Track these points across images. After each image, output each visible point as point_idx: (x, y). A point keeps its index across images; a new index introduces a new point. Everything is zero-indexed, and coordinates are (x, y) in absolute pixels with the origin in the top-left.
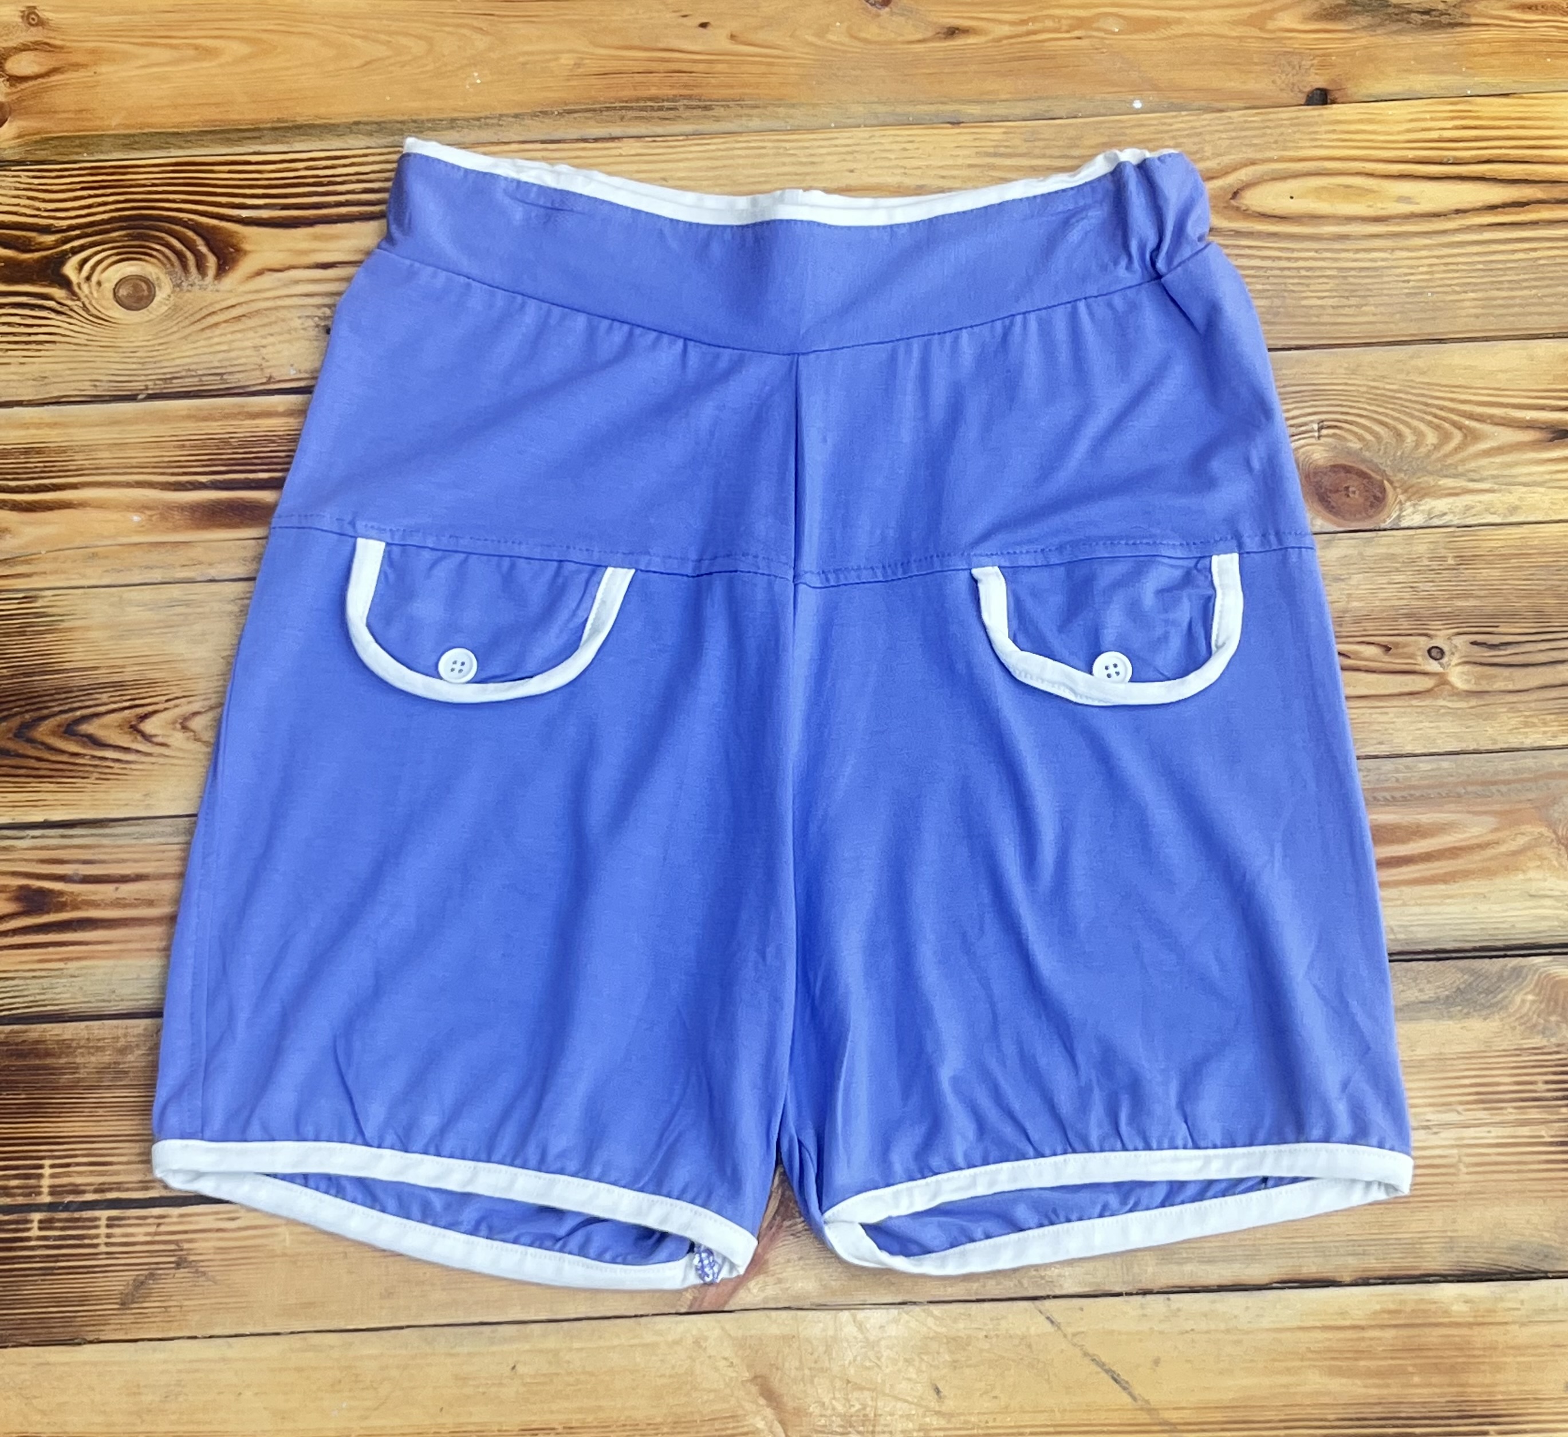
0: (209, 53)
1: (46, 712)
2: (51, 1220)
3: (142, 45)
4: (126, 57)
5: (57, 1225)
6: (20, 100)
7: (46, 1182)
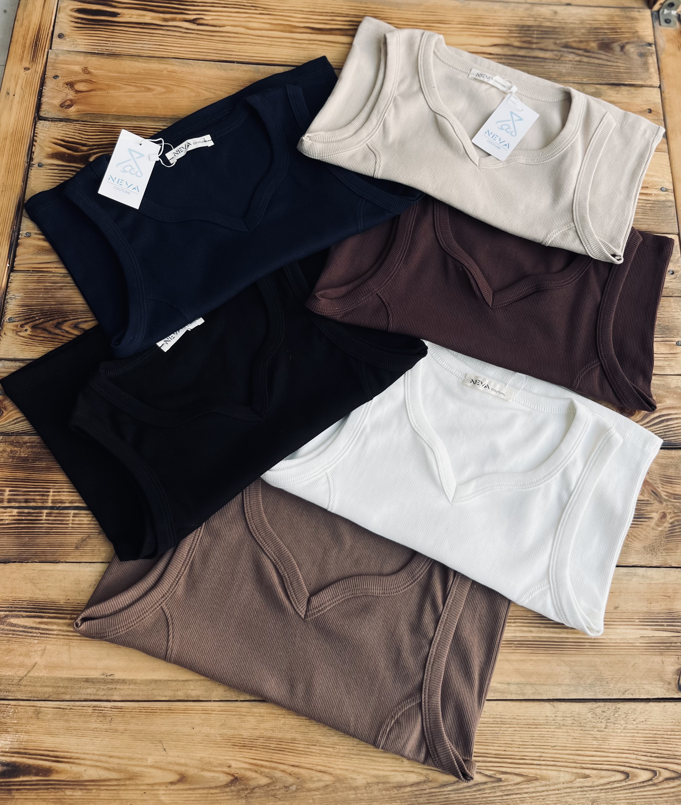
0: (149, 90)
1: (67, 319)
2: (51, 513)
3: (126, 85)
4: (119, 88)
5: (53, 515)
6: (78, 99)
7: (50, 498)
